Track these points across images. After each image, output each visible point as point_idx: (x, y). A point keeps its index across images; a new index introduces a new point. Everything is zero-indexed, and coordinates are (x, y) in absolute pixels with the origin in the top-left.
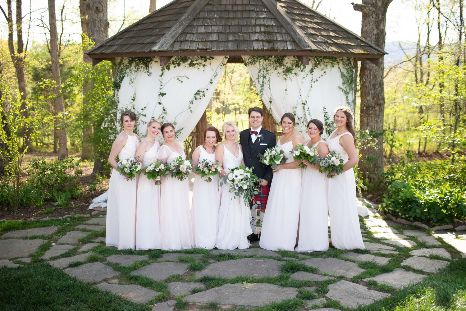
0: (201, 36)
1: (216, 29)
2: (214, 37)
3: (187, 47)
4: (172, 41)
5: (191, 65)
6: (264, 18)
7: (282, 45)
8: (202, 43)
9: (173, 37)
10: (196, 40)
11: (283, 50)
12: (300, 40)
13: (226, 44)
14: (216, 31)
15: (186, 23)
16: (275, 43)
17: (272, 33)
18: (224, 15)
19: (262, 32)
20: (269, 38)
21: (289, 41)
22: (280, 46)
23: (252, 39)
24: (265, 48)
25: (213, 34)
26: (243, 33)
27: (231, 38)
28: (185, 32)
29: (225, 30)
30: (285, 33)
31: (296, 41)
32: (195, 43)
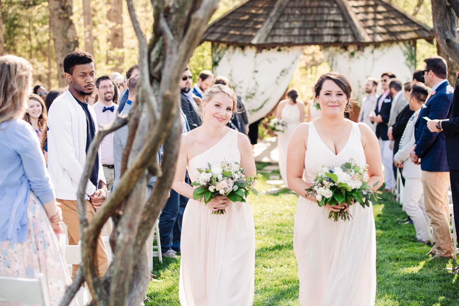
0: (287, 31)
1: (297, 24)
2: (296, 32)
4: (265, 36)
5: (279, 50)
6: (334, 14)
8: (288, 37)
9: (266, 32)
10: (283, 34)
12: (358, 34)
13: (305, 37)
14: (297, 27)
15: (274, 20)
16: (340, 36)
17: (338, 27)
18: (304, 11)
20: (336, 33)
21: (350, 34)
22: (343, 39)
23: (324, 33)
24: (333, 41)
25: (295, 29)
26: (318, 28)
27: (308, 32)
28: (275, 27)
29: (304, 25)
30: (349, 28)
31: (355, 35)
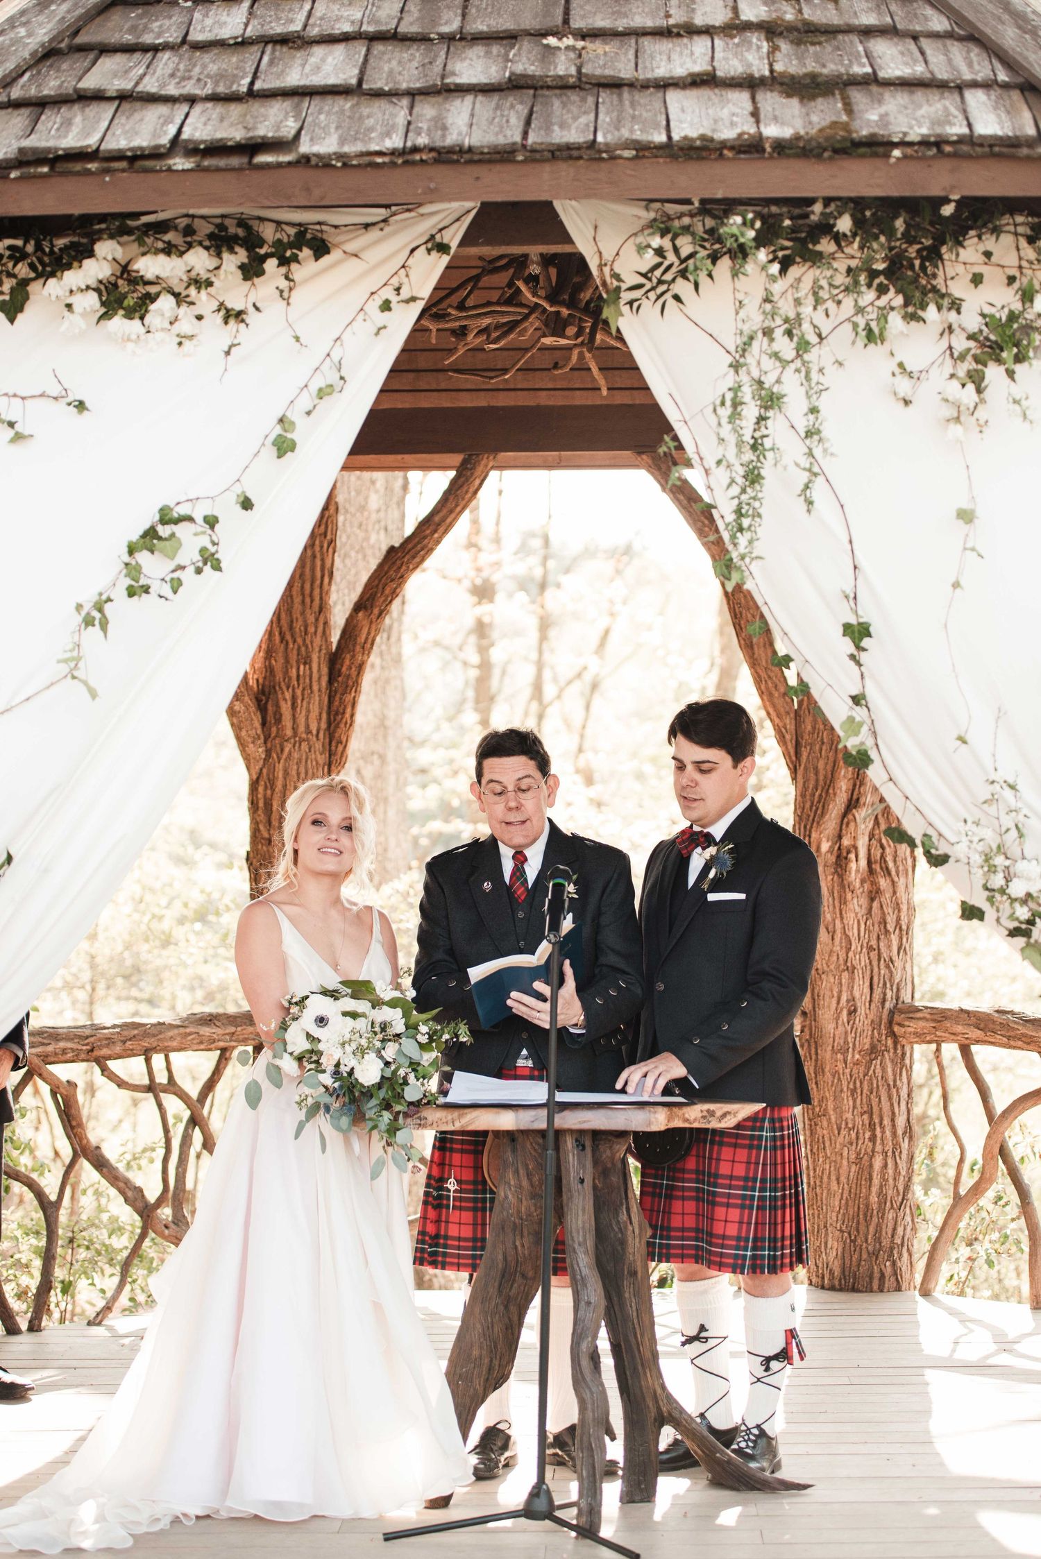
0: (212, 64)
2: (327, 68)
3: (88, 135)
7: (923, 111)
8: (215, 110)
10: (172, 90)
11: (935, 145)
13: (427, 110)
14: (347, 28)
16: (856, 95)
17: (831, 32)
19: (748, 26)
20: (811, 66)
21: (986, 85)
22: (904, 118)
23: (661, 70)
24: (771, 131)
25: (319, 51)
26: (583, 35)
28: (81, 39)
30: (949, 35)
32: (154, 113)
